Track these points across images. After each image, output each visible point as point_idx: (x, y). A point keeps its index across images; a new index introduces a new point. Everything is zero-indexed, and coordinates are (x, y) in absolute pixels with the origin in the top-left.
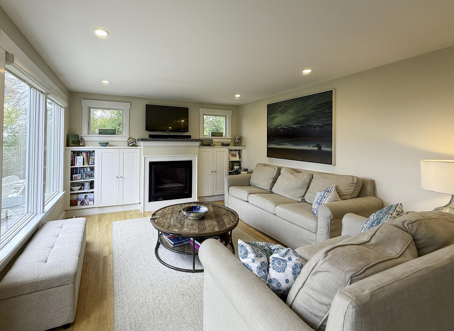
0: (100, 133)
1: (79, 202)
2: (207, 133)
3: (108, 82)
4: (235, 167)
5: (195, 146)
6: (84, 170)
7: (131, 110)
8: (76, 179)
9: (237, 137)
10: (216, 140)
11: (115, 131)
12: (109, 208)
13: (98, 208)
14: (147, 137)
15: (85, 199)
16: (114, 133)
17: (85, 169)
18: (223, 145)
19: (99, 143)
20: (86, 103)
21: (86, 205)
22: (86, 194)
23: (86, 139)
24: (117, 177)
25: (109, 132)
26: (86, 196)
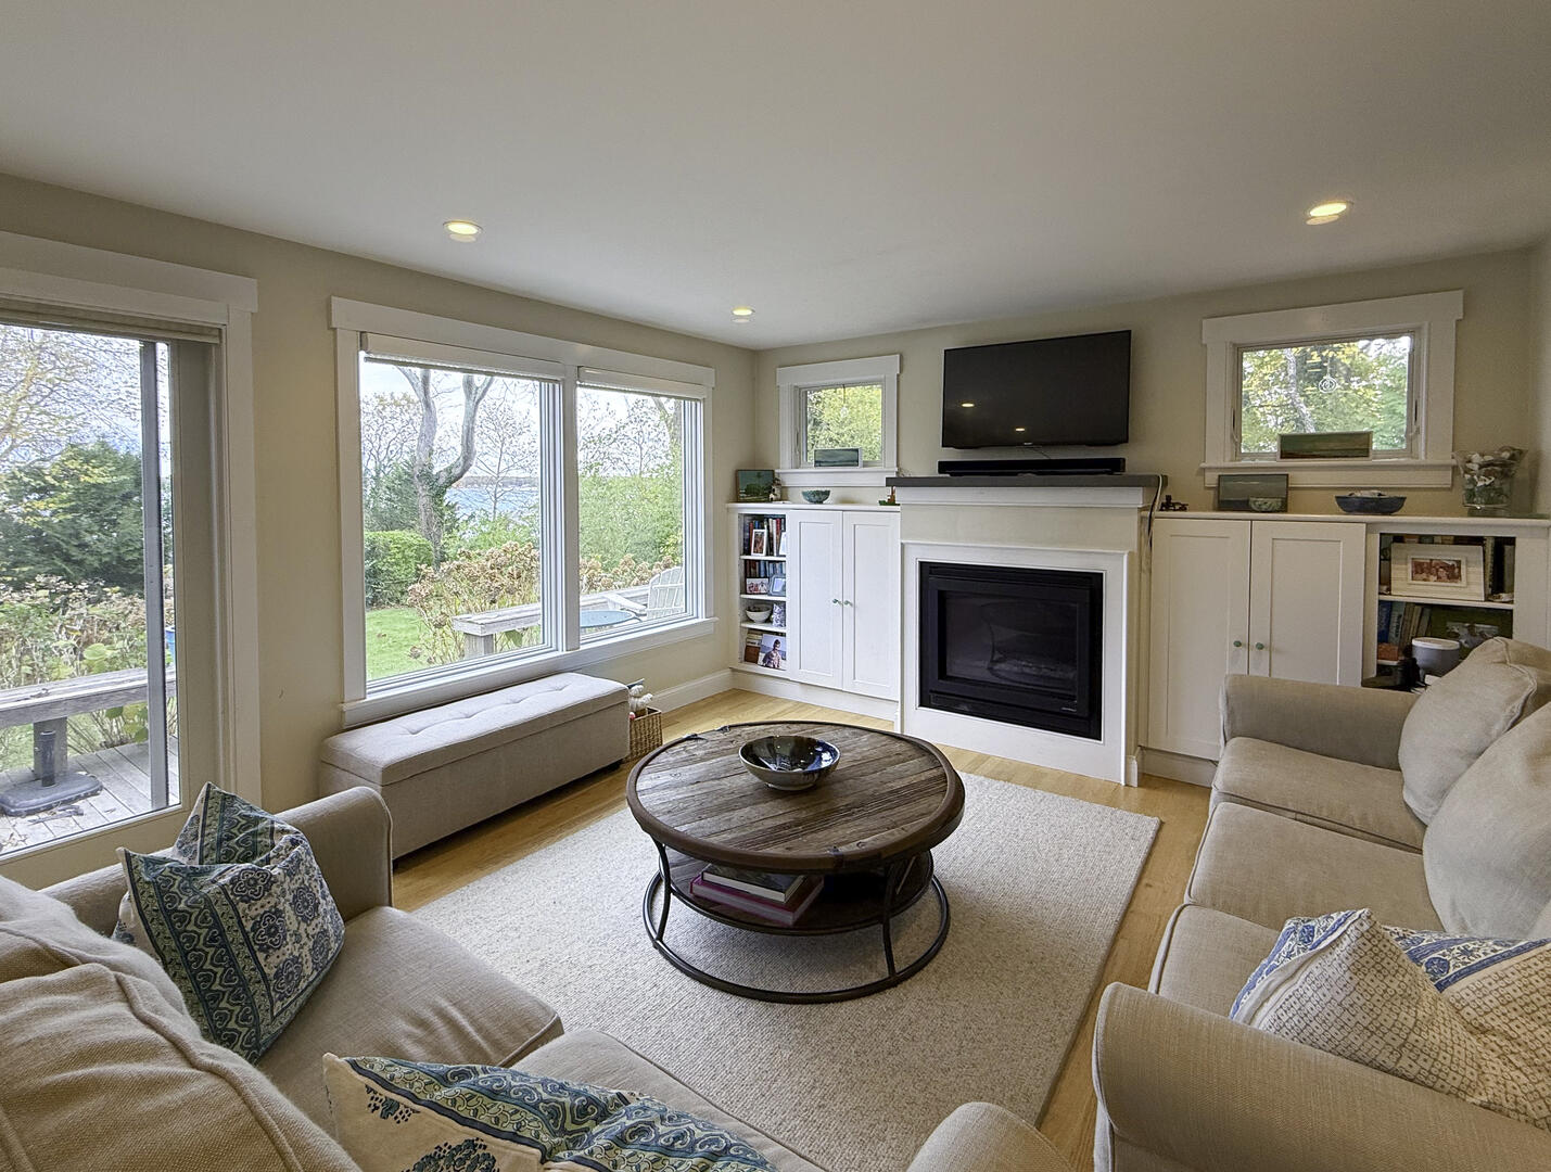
0: (818, 463)
1: (762, 656)
2: (1261, 439)
3: (749, 312)
4: (1414, 642)
5: (1125, 510)
6: (774, 567)
7: (902, 378)
8: (755, 591)
9: (1476, 458)
10: (1308, 474)
11: (855, 453)
12: (824, 692)
13: (798, 686)
14: (933, 471)
15: (774, 649)
16: (854, 462)
17: (778, 565)
18: (1351, 504)
19: (804, 494)
20: (788, 378)
21: (774, 667)
22: (778, 638)
23: (788, 481)
24: (836, 601)
25: (841, 458)
26: (777, 642)
